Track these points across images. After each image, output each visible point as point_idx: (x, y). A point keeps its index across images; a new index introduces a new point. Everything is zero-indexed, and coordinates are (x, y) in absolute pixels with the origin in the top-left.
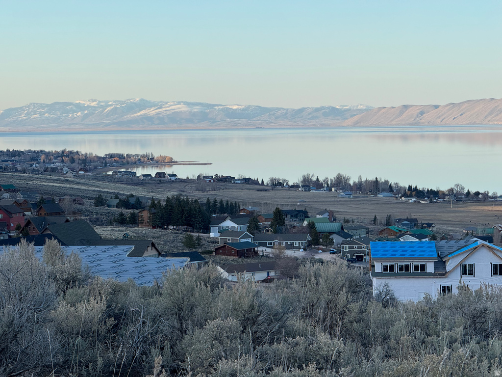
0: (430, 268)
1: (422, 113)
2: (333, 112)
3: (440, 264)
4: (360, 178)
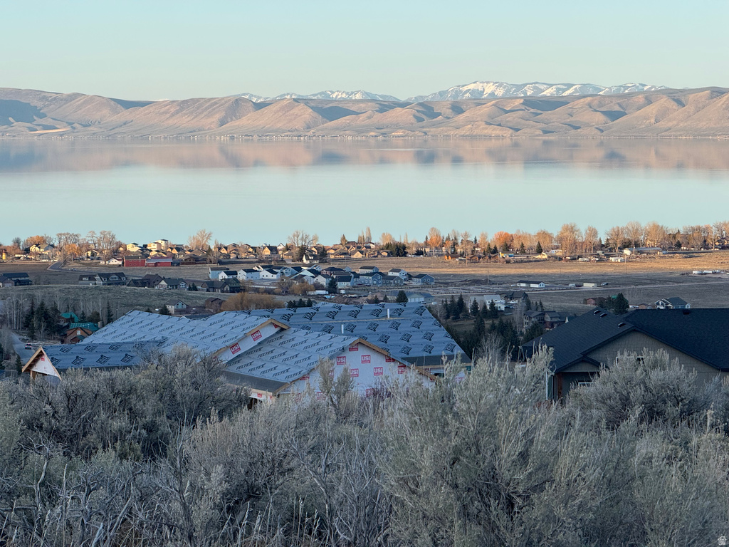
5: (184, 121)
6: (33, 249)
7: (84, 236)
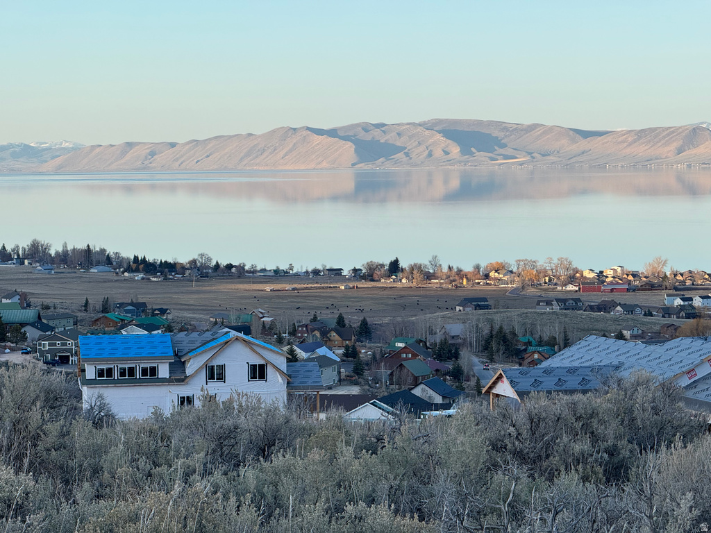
0: (164, 372)
1: (153, 154)
2: (26, 151)
3: (178, 365)
4: (65, 246)
5: (642, 150)
6: (493, 274)
7: (542, 263)
